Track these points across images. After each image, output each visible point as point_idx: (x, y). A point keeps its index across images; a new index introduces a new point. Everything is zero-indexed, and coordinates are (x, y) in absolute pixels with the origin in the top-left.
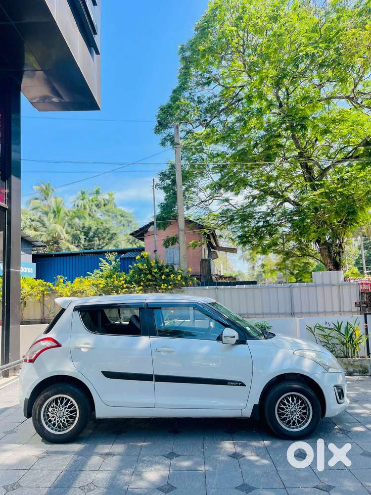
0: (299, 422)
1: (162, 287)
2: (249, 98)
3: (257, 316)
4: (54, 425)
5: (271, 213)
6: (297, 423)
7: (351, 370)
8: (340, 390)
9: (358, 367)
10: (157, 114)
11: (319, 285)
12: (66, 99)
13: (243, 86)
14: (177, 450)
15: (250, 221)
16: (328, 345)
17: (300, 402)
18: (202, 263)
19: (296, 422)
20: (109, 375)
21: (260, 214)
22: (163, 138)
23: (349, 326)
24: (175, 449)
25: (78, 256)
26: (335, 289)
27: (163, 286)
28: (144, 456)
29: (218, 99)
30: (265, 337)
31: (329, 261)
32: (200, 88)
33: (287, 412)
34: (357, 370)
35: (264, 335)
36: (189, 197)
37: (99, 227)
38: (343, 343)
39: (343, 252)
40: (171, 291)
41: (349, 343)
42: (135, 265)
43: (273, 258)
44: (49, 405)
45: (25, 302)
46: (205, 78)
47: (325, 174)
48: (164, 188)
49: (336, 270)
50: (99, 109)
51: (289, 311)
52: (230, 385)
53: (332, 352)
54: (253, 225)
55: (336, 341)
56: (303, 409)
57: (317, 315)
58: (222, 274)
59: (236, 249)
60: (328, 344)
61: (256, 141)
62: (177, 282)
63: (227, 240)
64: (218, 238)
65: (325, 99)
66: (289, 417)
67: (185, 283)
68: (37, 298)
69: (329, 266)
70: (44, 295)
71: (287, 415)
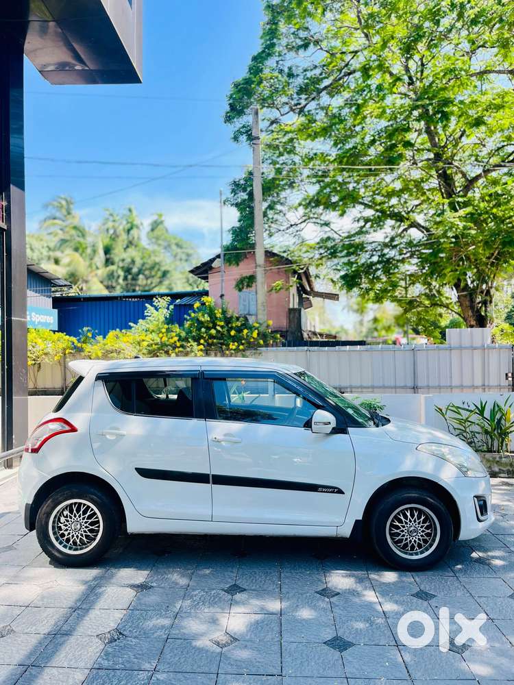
0: (420, 546)
1: (231, 347)
2: (366, 71)
3: (364, 390)
4: (68, 540)
5: (390, 244)
6: (416, 548)
7: (496, 469)
8: (482, 502)
9: (507, 466)
10: (229, 94)
11: (455, 348)
12: (91, 66)
13: (356, 52)
14: (242, 583)
15: (359, 255)
16: (464, 434)
17: (423, 518)
18: (290, 313)
19: (416, 545)
20: (146, 473)
21: (373, 245)
22: (237, 129)
23: (496, 409)
24: (240, 581)
25: (115, 301)
26: (477, 353)
27: (233, 346)
28: (194, 590)
29: (318, 71)
30: (374, 423)
31: (470, 313)
32: (292, 54)
33: (403, 531)
34: (504, 469)
35: (373, 420)
36: (272, 218)
37: (145, 261)
38: (486, 432)
39: (491, 302)
40: (244, 353)
41: (496, 432)
42: (193, 315)
43: (390, 309)
44: (61, 513)
45: (40, 364)
46: (300, 38)
47: (471, 187)
48: (237, 205)
49: (481, 327)
50: (138, 81)
51: (410, 384)
52: (322, 492)
53: (470, 444)
54: (363, 261)
55: (477, 429)
56: (427, 528)
57: (449, 389)
58: (318, 330)
59: (338, 295)
60: (465, 431)
61: (373, 136)
62: (252, 340)
63: (325, 282)
64: (313, 279)
65: (478, 73)
66: (406, 539)
67: (264, 342)
68: (56, 358)
69: (470, 321)
70: (65, 354)
71: (404, 536)
